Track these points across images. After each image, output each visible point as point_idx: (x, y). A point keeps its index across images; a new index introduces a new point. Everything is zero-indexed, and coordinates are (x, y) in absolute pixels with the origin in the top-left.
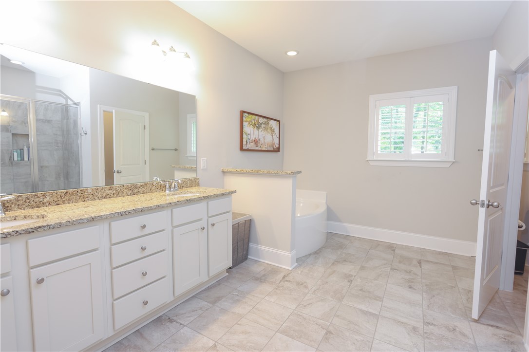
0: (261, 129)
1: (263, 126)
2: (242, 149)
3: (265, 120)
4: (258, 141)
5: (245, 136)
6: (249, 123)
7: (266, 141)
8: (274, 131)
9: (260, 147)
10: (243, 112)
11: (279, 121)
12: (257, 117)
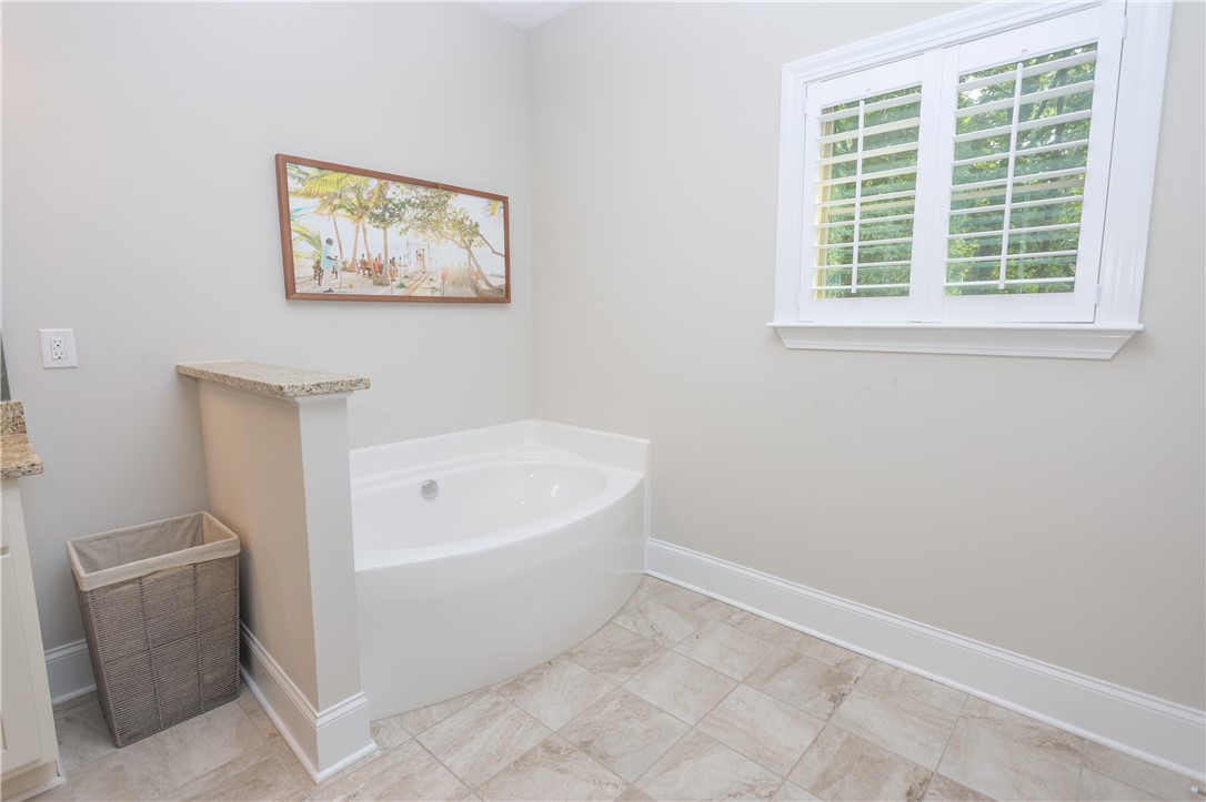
0: (403, 225)
1: (410, 213)
2: (290, 291)
3: (422, 191)
4: (388, 267)
5: (301, 248)
6: (324, 202)
7: (429, 266)
8: (477, 234)
9: (402, 286)
10: (282, 163)
11: (504, 200)
12: (374, 183)
